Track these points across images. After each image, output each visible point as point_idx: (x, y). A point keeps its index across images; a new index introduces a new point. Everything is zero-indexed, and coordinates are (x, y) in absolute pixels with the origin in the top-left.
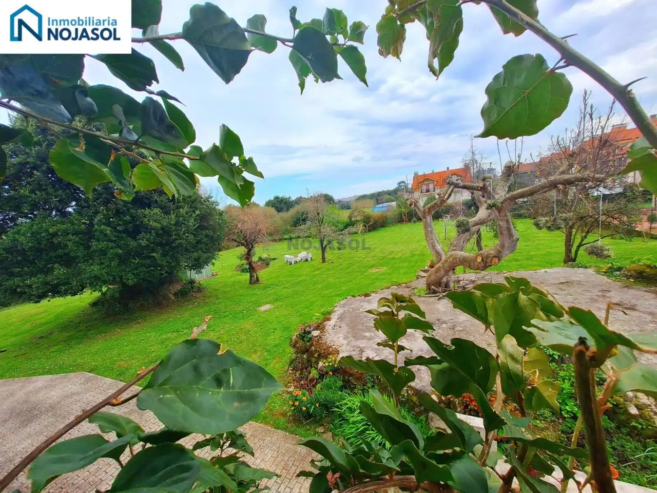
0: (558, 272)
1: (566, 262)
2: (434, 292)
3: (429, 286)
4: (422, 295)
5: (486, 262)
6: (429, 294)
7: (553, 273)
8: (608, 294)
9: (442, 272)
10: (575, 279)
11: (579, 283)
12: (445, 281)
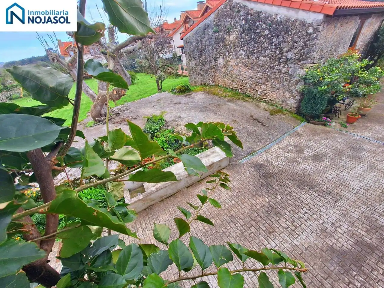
0: (156, 96)
1: (158, 90)
2: (99, 121)
3: (94, 118)
4: (92, 126)
5: (119, 93)
6: (96, 123)
7: (155, 96)
8: (173, 100)
9: (99, 107)
10: (162, 97)
11: (164, 98)
12: (104, 113)
